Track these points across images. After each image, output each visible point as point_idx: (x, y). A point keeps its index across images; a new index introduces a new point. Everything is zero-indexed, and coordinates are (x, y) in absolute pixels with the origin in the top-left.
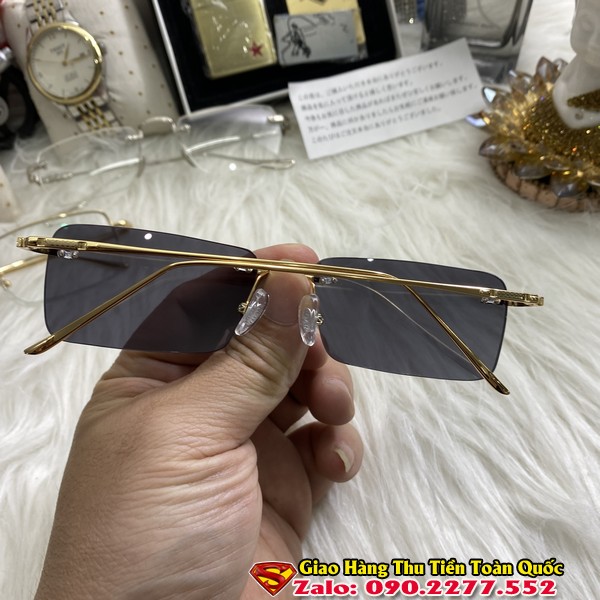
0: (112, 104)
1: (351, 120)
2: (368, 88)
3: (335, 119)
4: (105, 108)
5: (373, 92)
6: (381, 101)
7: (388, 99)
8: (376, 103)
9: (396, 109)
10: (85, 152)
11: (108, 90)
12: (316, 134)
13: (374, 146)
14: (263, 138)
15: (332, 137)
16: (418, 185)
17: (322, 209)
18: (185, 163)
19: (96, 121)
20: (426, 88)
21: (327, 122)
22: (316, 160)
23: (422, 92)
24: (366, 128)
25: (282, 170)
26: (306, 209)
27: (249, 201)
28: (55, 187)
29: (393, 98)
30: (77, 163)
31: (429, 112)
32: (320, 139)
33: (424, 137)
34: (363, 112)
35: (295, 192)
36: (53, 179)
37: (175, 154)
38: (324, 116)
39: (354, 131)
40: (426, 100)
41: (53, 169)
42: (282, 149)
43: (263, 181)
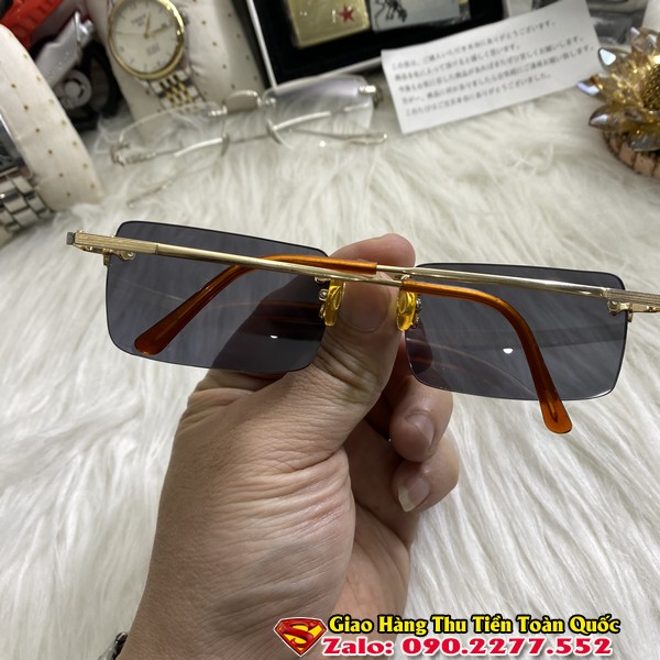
0: (195, 79)
1: (449, 90)
2: (469, 53)
3: (432, 89)
4: (188, 83)
5: (474, 58)
6: (483, 68)
7: (491, 66)
8: (478, 70)
9: (500, 76)
10: (169, 131)
11: (191, 63)
12: (411, 106)
13: (475, 118)
14: (353, 111)
15: (428, 108)
16: (521, 161)
17: (414, 187)
18: (271, 141)
19: (179, 97)
20: (535, 53)
21: (423, 93)
22: (410, 135)
23: (530, 56)
24: (466, 99)
25: (373, 145)
26: (398, 188)
27: (336, 180)
28: (139, 167)
29: (497, 64)
30: (161, 142)
31: (537, 79)
32: (414, 111)
33: (531, 107)
34: (463, 80)
35: (386, 169)
36: (137, 160)
37: (261, 130)
38: (420, 86)
39: (453, 102)
40: (534, 66)
41: (136, 149)
42: (374, 122)
43: (352, 158)
